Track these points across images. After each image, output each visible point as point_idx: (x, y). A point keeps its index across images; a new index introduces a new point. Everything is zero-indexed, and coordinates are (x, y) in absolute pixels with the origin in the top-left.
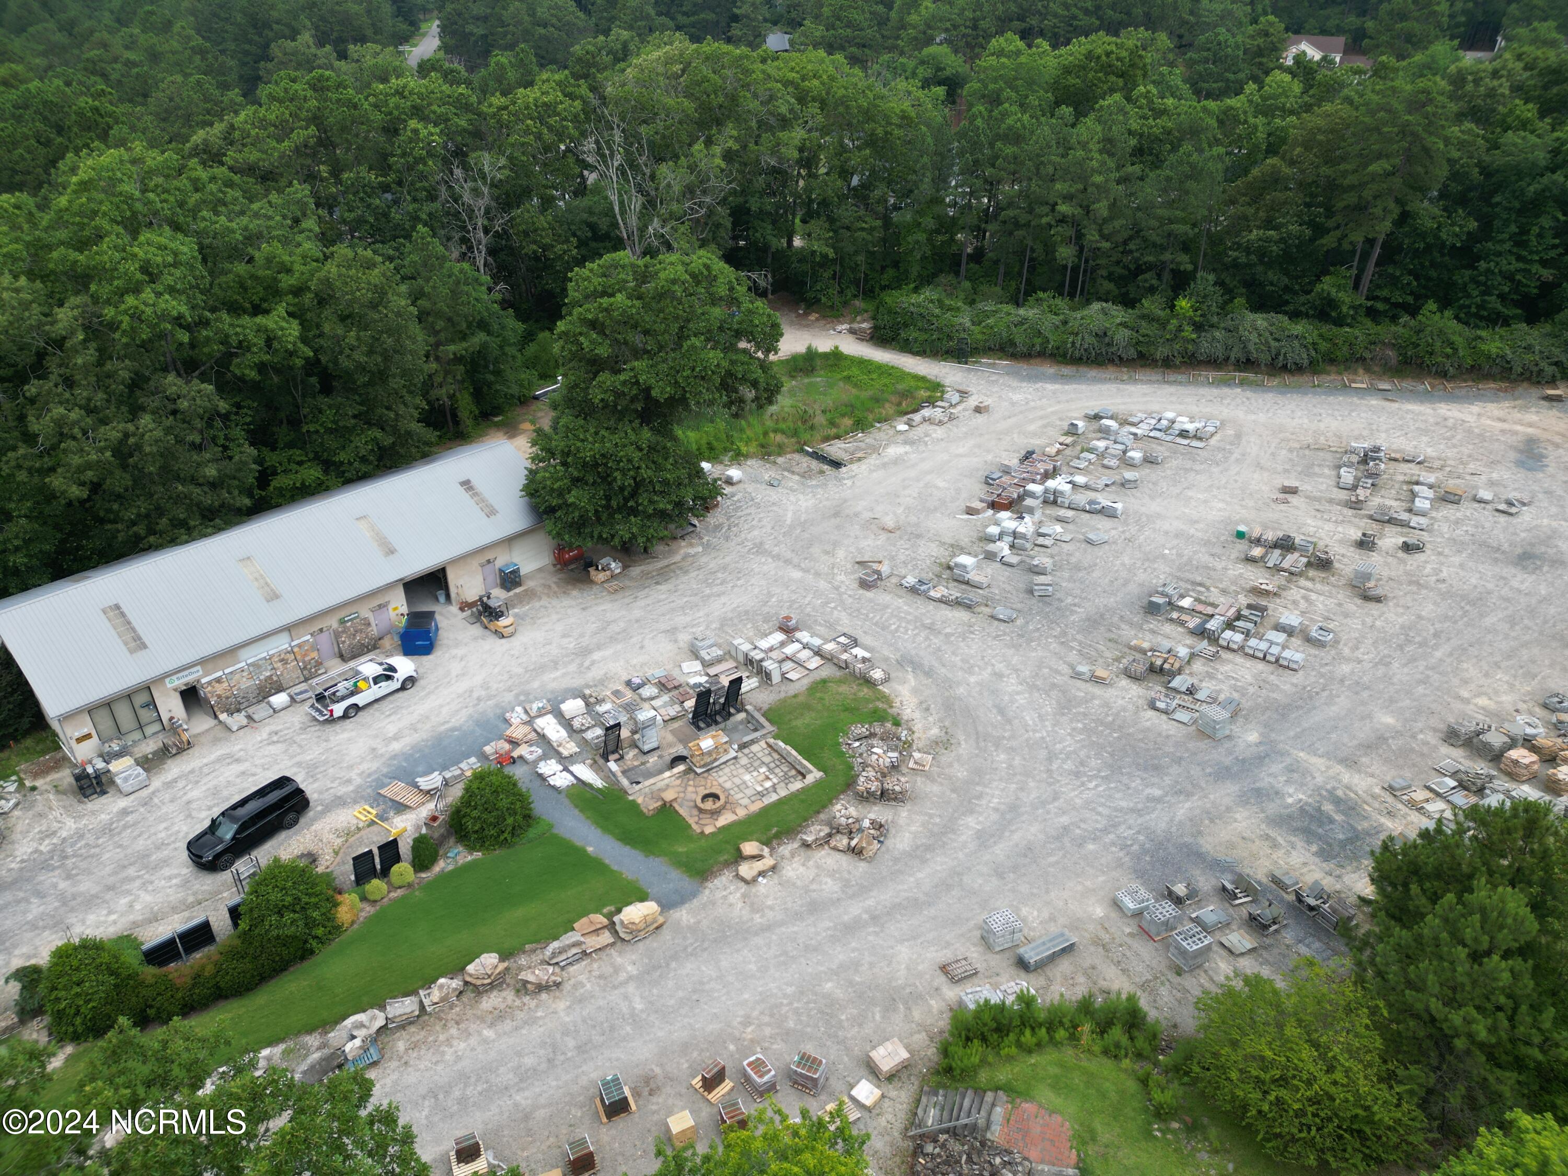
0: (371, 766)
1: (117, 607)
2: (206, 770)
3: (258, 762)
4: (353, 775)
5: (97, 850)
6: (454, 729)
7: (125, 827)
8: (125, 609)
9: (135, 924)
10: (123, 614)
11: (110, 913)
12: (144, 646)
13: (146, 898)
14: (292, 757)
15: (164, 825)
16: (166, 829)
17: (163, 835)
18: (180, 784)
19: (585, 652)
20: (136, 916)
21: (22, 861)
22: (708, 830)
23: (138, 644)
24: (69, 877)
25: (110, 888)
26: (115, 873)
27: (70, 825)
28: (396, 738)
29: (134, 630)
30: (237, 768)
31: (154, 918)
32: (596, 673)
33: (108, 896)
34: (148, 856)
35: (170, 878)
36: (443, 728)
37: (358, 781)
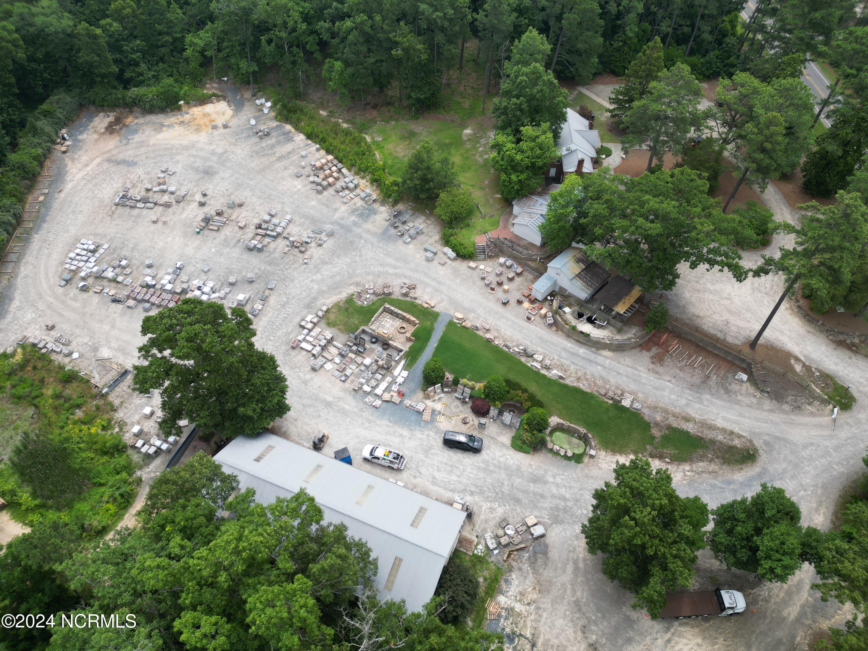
0: (418, 434)
1: (412, 525)
2: (443, 484)
3: (431, 470)
4: (424, 437)
5: (490, 487)
6: (390, 421)
7: (477, 487)
8: (411, 522)
9: (507, 448)
10: (414, 521)
11: (507, 459)
12: (421, 508)
13: (498, 454)
14: (424, 461)
15: (471, 475)
16: (472, 473)
17: (474, 472)
18: (452, 487)
19: (328, 405)
20: (505, 451)
21: (505, 506)
22: (417, 322)
23: (422, 510)
24: (503, 484)
25: (500, 468)
26: (495, 472)
27: (486, 506)
28: (401, 436)
29: (417, 515)
30: (437, 475)
31: (503, 445)
32: (341, 394)
33: (502, 465)
34: (484, 469)
35: (488, 454)
36: (390, 424)
37: (426, 433)
